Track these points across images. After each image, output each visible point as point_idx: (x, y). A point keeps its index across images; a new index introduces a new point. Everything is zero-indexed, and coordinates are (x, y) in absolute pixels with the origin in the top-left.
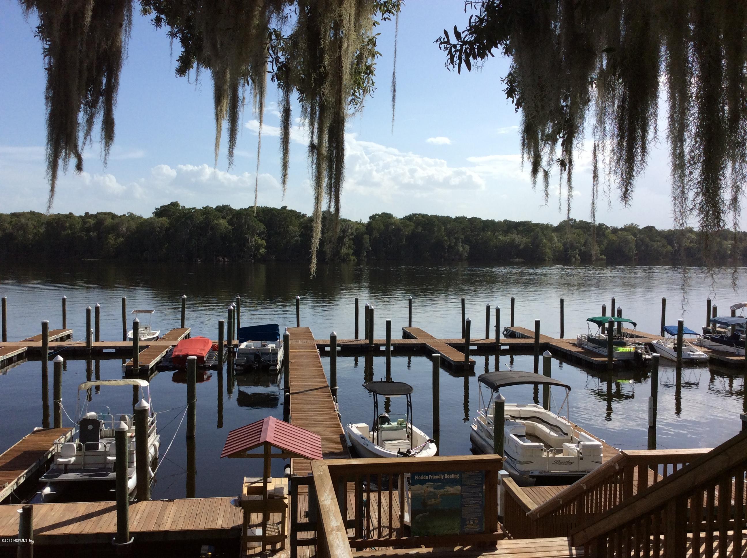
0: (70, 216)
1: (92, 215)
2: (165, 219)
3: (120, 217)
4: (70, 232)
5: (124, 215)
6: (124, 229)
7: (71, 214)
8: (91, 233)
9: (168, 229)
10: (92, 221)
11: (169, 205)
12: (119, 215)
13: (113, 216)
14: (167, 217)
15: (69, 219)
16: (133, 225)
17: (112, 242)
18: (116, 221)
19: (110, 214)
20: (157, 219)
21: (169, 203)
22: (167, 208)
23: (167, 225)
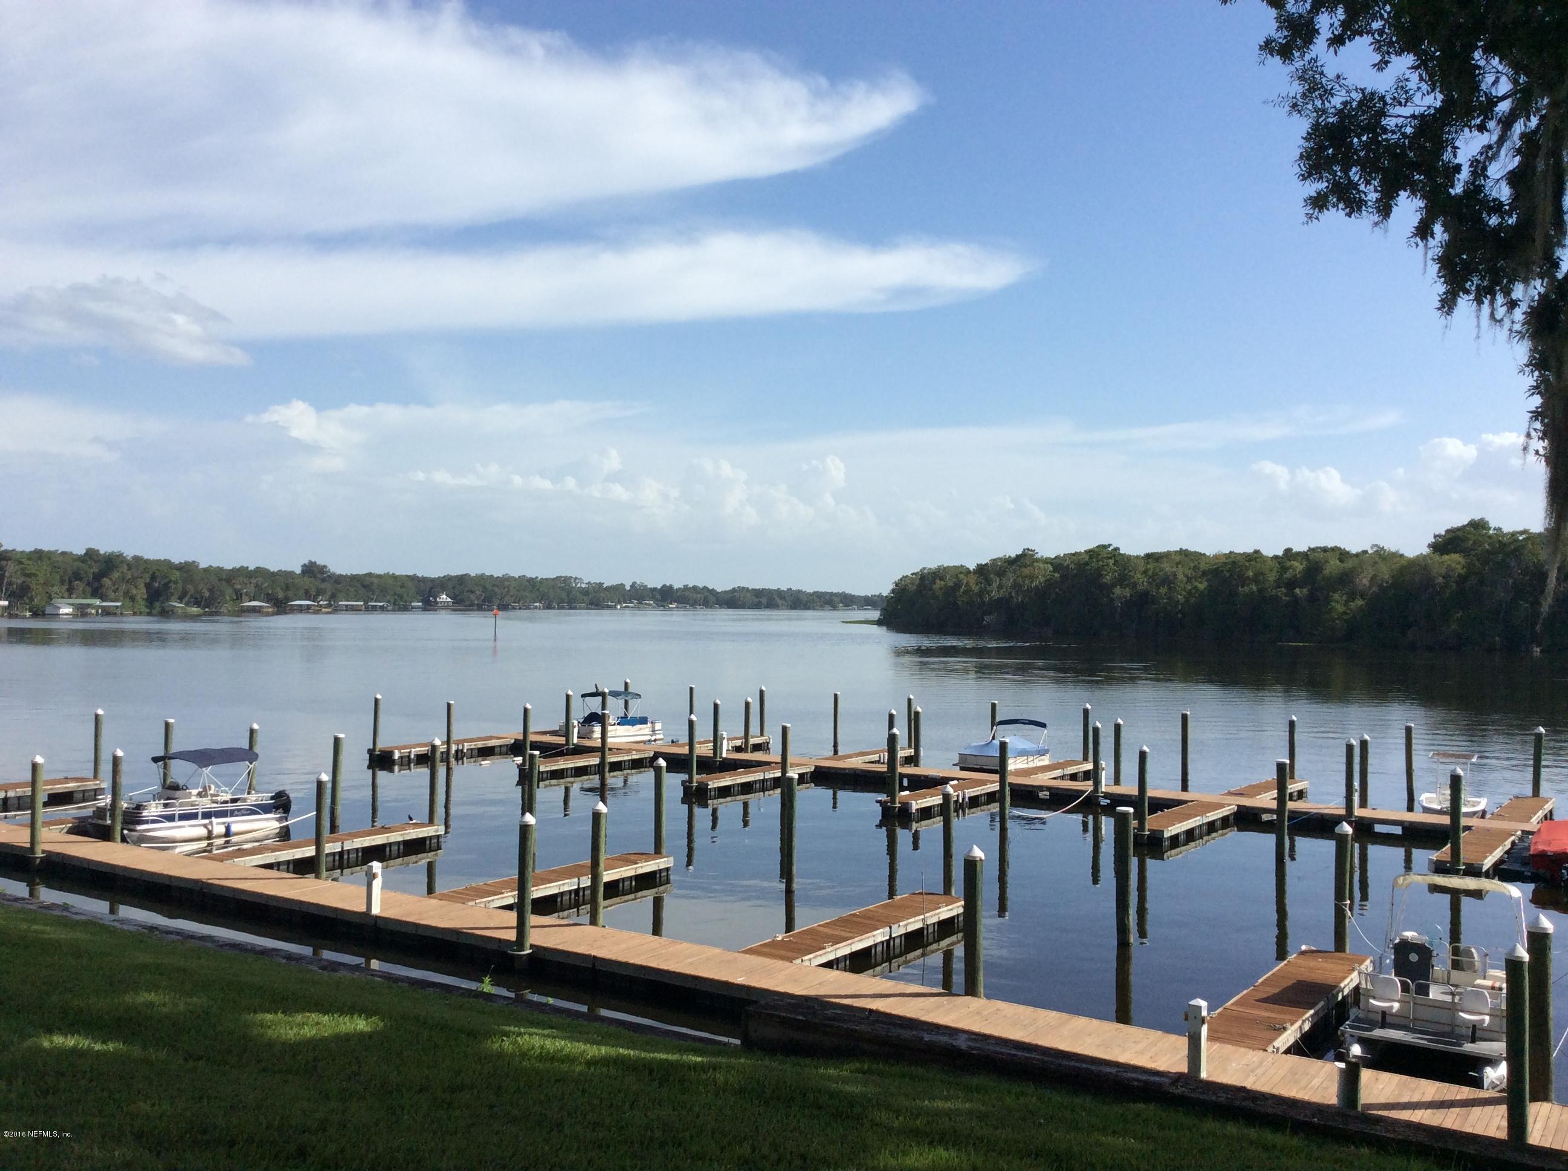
0: (1256, 556)
1: (1299, 554)
2: (1456, 557)
3: (1357, 555)
4: (1254, 588)
5: (1365, 552)
6: (1366, 582)
7: (1257, 552)
8: (1297, 591)
9: (1463, 579)
10: (1299, 566)
11: (1464, 527)
12: (1354, 551)
13: (1342, 555)
14: (1460, 552)
15: (1253, 563)
16: (1385, 572)
17: (1340, 608)
18: (1349, 564)
19: (1335, 549)
20: (1437, 557)
21: (1466, 523)
22: (1460, 534)
23: (1460, 570)
